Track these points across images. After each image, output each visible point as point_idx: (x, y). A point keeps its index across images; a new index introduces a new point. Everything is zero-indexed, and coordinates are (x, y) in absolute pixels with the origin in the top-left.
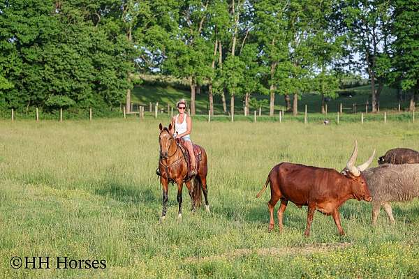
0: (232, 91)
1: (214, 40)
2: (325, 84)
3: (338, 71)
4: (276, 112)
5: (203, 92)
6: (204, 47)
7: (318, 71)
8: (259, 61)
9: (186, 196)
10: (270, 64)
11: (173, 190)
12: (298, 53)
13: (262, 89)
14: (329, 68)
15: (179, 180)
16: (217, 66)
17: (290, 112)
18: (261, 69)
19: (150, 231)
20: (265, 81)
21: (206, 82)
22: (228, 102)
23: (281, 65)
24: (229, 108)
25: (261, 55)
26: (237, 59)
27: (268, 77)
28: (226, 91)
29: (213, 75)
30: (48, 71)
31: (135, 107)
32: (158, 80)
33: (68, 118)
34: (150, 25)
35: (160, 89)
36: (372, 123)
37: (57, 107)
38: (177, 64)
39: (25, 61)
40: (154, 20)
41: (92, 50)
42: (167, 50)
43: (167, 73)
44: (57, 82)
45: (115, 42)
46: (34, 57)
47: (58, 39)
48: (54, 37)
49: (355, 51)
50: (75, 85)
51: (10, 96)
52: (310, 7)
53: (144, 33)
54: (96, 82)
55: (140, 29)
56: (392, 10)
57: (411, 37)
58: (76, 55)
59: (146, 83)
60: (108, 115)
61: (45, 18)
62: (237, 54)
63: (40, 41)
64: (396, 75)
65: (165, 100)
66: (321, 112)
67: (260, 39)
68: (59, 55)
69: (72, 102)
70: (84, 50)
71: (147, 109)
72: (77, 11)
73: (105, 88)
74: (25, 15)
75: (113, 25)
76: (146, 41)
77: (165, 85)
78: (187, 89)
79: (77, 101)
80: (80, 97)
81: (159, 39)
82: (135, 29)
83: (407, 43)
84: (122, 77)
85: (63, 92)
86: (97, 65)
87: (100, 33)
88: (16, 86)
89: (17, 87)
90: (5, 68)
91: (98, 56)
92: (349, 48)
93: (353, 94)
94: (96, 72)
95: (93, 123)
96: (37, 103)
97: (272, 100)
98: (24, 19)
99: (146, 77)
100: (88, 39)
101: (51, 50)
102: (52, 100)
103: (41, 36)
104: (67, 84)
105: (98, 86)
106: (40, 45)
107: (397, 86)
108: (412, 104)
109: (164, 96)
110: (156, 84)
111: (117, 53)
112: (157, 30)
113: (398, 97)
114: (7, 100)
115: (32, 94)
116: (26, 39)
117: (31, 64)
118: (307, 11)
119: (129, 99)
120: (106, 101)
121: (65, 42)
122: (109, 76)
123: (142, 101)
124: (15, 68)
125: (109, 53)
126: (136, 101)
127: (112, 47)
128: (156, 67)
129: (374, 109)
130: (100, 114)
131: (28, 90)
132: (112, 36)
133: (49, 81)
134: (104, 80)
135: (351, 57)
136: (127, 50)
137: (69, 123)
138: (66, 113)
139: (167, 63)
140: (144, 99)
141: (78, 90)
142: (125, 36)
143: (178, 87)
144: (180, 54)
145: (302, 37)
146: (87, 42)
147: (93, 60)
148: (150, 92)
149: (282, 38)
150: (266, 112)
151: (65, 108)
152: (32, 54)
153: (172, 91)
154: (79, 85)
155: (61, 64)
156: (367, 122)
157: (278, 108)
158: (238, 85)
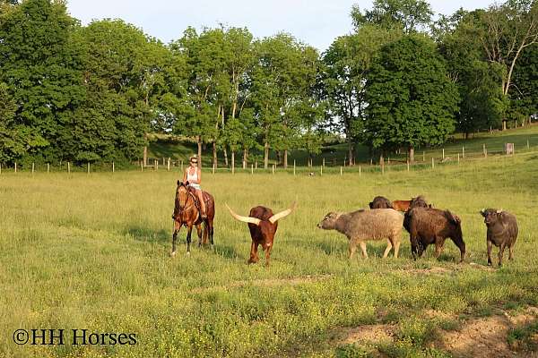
0: (233, 148)
1: (217, 105)
2: (310, 142)
3: (321, 131)
4: (270, 165)
5: (208, 149)
6: (209, 110)
7: (304, 131)
8: (256, 123)
9: (195, 236)
10: (264, 125)
11: (184, 232)
12: (288, 116)
13: (259, 146)
14: (313, 128)
15: (189, 223)
16: (220, 127)
17: (281, 165)
18: (257, 129)
19: (162, 266)
20: (260, 139)
21: (210, 140)
22: (229, 157)
23: (274, 126)
24: (230, 162)
25: (257, 117)
26: (237, 121)
27: (263, 136)
28: (228, 148)
29: (216, 134)
30: (78, 132)
31: (151, 161)
32: (170, 138)
33: (95, 170)
34: (164, 92)
35: (172, 146)
36: (349, 174)
37: (85, 161)
38: (187, 125)
39: (59, 123)
40: (167, 88)
41: (114, 113)
42: (178, 113)
43: (178, 132)
44: (86, 140)
45: (134, 107)
46: (66, 119)
47: (87, 104)
48: (83, 103)
49: (335, 115)
50: (101, 143)
51: (46, 153)
52: (297, 78)
53: (159, 99)
54: (118, 140)
55: (155, 96)
56: (364, 82)
57: (380, 104)
58: (102, 118)
59: (160, 141)
60: (128, 168)
61: (76, 87)
62: (237, 116)
63: (71, 107)
64: (368, 135)
65: (176, 155)
66: (307, 165)
67: (256, 105)
68: (87, 118)
69: (98, 157)
70: (108, 113)
71: (161, 163)
72: (102, 81)
73: (125, 145)
74: (60, 85)
75: (132, 92)
76: (160, 106)
77: (176, 143)
78: (195, 146)
79: (102, 156)
80: (104, 153)
81: (171, 104)
82: (150, 96)
83: (377, 108)
84: (140, 136)
85: (91, 149)
86: (119, 126)
87: (122, 100)
88: (51, 143)
89: (52, 145)
90: (42, 129)
91: (120, 118)
92: (330, 112)
93: (334, 150)
94: (119, 132)
95: (116, 175)
96: (69, 158)
97: (267, 155)
98: (59, 88)
99: (160, 136)
100: (112, 104)
101: (80, 114)
102: (81, 155)
103: (73, 103)
104: (93, 143)
105: (119, 144)
106: (72, 110)
107: (369, 144)
108: (382, 159)
109: (175, 152)
110: (169, 142)
111: (136, 116)
112: (169, 97)
113: (370, 152)
114: (43, 155)
115: (65, 151)
116: (60, 105)
117: (64, 125)
118: (295, 81)
119: (145, 154)
120: (127, 156)
121: (92, 107)
122: (129, 135)
123: (156, 156)
124: (50, 129)
125: (129, 116)
126: (152, 156)
127: (132, 111)
128: (169, 127)
129: (351, 163)
130: (121, 167)
131: (61, 147)
132: (132, 102)
133: (79, 139)
134: (125, 139)
135: (331, 120)
136: (144, 113)
137: (95, 174)
138: (93, 166)
139: (178, 124)
140: (159, 154)
141: (103, 147)
142: (143, 102)
143: (187, 144)
144: (189, 117)
145: (291, 103)
146: (111, 107)
147: (116, 122)
148: (163, 149)
149: (274, 104)
150: (261, 165)
151: (92, 162)
152: (65, 117)
153: (182, 148)
154: (104, 143)
155: (89, 126)
156: (345, 174)
157: (271, 162)
158: (238, 143)
